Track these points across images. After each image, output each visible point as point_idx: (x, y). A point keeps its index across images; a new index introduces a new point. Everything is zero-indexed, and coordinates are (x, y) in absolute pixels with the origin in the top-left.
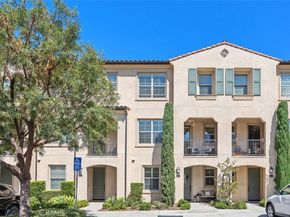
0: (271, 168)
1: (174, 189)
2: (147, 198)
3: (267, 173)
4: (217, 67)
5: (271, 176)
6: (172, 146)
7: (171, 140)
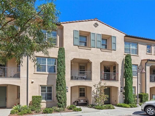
0: (121, 87)
1: (66, 99)
2: (43, 105)
3: (119, 90)
4: (91, 32)
5: (121, 91)
6: (64, 73)
7: (64, 70)
